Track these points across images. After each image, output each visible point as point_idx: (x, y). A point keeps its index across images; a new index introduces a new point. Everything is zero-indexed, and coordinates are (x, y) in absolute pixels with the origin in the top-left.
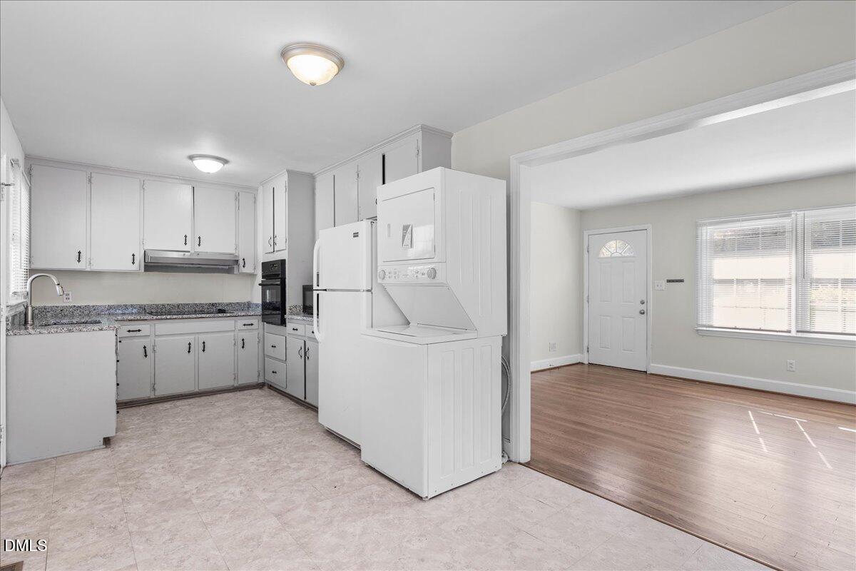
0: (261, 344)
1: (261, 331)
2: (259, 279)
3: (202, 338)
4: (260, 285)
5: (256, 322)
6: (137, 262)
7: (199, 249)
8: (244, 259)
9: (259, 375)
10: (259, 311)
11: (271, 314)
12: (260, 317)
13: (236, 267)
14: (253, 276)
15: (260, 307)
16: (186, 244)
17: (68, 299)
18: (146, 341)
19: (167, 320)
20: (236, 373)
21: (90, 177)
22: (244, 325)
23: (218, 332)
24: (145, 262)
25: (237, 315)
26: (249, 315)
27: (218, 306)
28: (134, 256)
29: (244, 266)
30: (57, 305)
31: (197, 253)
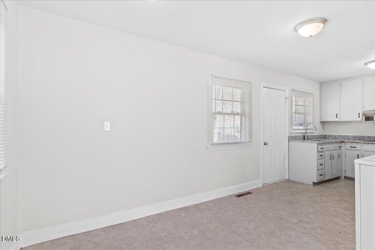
6: (361, 117)
17: (338, 132)
18: (358, 153)
19: (369, 144)
21: (341, 84)
24: (365, 117)
28: (359, 114)
30: (334, 135)
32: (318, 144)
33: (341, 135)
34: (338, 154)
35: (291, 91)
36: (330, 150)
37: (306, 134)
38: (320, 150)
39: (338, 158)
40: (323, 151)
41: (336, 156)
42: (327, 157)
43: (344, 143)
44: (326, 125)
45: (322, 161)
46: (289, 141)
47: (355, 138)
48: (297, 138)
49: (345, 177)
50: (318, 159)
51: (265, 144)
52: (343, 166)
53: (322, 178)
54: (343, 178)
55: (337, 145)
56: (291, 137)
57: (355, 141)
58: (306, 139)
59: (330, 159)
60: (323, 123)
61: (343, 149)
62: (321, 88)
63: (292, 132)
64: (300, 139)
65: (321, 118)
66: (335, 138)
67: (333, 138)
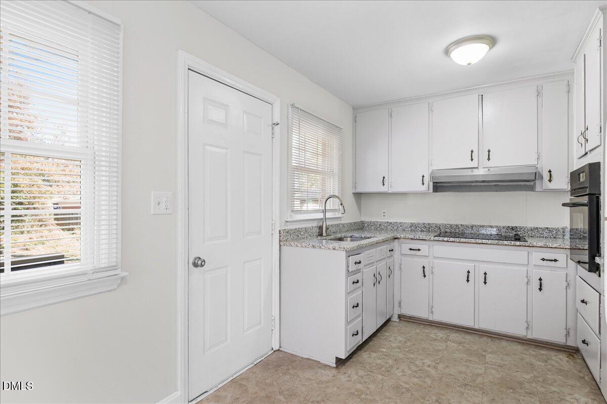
1: (571, 271)
3: (484, 267)
6: (426, 183)
7: (489, 164)
8: (550, 172)
9: (568, 335)
12: (568, 252)
13: (538, 182)
16: (472, 160)
17: (384, 216)
18: (424, 262)
19: (444, 243)
20: (529, 322)
21: (391, 112)
22: (543, 260)
23: (505, 263)
24: (434, 183)
25: (531, 245)
26: (551, 246)
27: (518, 230)
28: (423, 177)
29: (550, 181)
30: (378, 221)
31: (487, 169)
32: (350, 253)
33: (389, 221)
34: (388, 268)
35: (288, 109)
36: (373, 262)
37: (324, 223)
38: (353, 267)
39: (388, 276)
40: (360, 269)
41: (384, 273)
42: (368, 280)
43: (397, 240)
44: (364, 201)
45: (356, 297)
46: (282, 244)
47: (414, 227)
48: (302, 233)
49: (400, 317)
50: (348, 293)
51: (195, 265)
52: (395, 292)
53: (359, 340)
54: (395, 318)
55: (385, 247)
56: (288, 232)
57: (418, 238)
58: (324, 235)
59: (374, 284)
60: (358, 196)
61: (396, 254)
62: (355, 119)
63: (289, 220)
64: (312, 235)
65: (355, 185)
66: (378, 227)
67: (376, 229)
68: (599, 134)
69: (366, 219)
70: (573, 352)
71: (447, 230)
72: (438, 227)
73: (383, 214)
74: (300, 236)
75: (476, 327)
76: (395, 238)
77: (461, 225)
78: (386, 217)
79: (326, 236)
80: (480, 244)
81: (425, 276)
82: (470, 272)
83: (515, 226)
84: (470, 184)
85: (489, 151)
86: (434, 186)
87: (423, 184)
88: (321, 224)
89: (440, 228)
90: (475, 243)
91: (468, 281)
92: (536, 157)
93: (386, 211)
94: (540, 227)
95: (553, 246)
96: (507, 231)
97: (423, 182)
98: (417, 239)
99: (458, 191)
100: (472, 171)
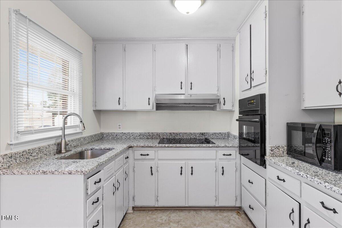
0: (238, 173)
1: (238, 161)
2: (237, 115)
3: (191, 163)
4: (237, 120)
5: (235, 152)
6: (151, 103)
7: (191, 92)
8: (224, 99)
9: (236, 200)
10: (236, 142)
11: (247, 146)
12: (237, 149)
13: (218, 105)
14: (231, 112)
15: (238, 139)
16: (181, 88)
17: (120, 128)
18: (152, 163)
19: (166, 148)
20: (217, 196)
21: (125, 47)
22: (224, 155)
23: (203, 159)
24: (156, 103)
25: (218, 146)
26: (228, 146)
27: (206, 135)
28: (149, 99)
29: (224, 104)
30: (114, 132)
31: (190, 95)
33: (123, 132)
34: (125, 172)
36: (113, 174)
37: (63, 140)
38: (92, 189)
39: (125, 180)
40: (100, 188)
41: (122, 179)
43: (131, 149)
44: (103, 117)
49: (134, 208)
55: (122, 157)
56: (11, 157)
57: (147, 145)
58: (63, 152)
59: (114, 193)
60: (98, 113)
61: (131, 160)
62: (95, 49)
63: (13, 142)
64: (48, 154)
65: (95, 104)
66: (115, 138)
67: (113, 139)
68: (265, 75)
69: (105, 130)
70: (239, 210)
71: (164, 137)
72: (158, 135)
73: (118, 127)
74: (31, 158)
75: (187, 205)
76: (130, 147)
77: (173, 133)
78: (121, 129)
79: (65, 153)
80: (188, 147)
81: (152, 174)
82: (182, 168)
83: (204, 132)
84: (178, 105)
85: (191, 83)
86: (156, 106)
87: (149, 104)
88: (59, 141)
89: (159, 136)
90: (186, 147)
91: (181, 174)
92: (217, 89)
93: (120, 124)
94: (217, 132)
95: (229, 146)
96: (200, 136)
97: (149, 103)
98: (146, 147)
99: (172, 110)
100: (181, 96)
